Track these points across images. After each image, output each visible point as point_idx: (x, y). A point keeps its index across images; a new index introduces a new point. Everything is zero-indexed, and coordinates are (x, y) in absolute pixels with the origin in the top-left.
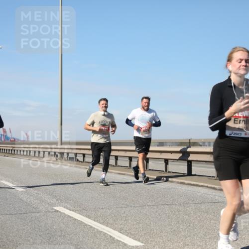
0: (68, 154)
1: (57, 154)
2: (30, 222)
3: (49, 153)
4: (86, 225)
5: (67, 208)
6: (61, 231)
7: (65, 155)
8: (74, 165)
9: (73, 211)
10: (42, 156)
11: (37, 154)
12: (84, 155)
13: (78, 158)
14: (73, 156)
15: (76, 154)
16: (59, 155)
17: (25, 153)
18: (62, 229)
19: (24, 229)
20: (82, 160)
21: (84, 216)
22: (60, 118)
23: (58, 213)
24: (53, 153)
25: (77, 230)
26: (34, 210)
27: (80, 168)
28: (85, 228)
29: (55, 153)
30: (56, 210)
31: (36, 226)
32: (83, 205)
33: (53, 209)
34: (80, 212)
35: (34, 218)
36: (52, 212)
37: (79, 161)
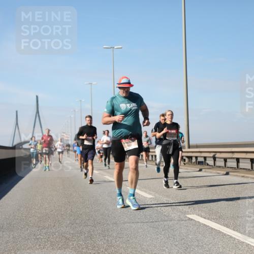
0: (196, 158)
1: (184, 158)
2: (163, 230)
4: (225, 234)
5: (201, 216)
7: (194, 160)
9: (208, 219)
13: (207, 162)
15: (205, 158)
16: (187, 160)
21: (221, 225)
23: (192, 221)
26: (166, 218)
27: (211, 173)
28: (224, 238)
30: (189, 218)
31: (170, 235)
32: (219, 213)
33: (186, 217)
34: (216, 220)
35: (167, 227)
36: (186, 220)
37: (210, 166)
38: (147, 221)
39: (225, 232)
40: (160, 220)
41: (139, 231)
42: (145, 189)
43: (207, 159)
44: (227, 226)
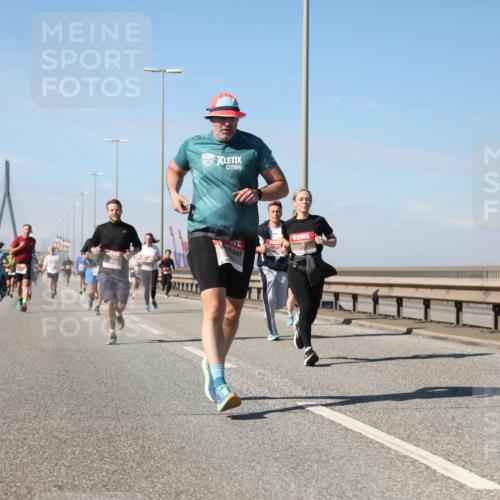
4: (371, 441)
6: (318, 451)
8: (333, 318)
12: (355, 297)
13: (341, 303)
14: (331, 298)
15: (337, 295)
18: (320, 448)
19: (241, 445)
20: (351, 308)
25: (352, 451)
31: (265, 440)
34: (355, 414)
37: (345, 310)
43: (340, 298)
44: (376, 425)
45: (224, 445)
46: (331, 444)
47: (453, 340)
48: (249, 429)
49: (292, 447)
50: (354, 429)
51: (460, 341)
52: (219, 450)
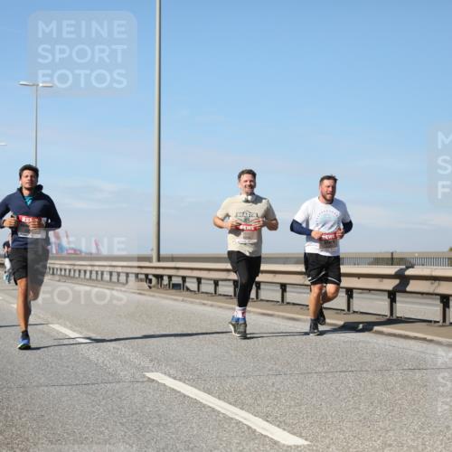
0: (170, 277)
1: (150, 277)
2: (103, 399)
3: (137, 275)
4: (204, 406)
5: (170, 376)
6: (159, 416)
7: (166, 281)
8: (181, 298)
9: (180, 380)
10: (125, 281)
11: (115, 278)
12: (199, 280)
13: (188, 284)
14: (179, 281)
15: (184, 278)
16: (154, 280)
17: (94, 276)
18: (160, 412)
19: (94, 412)
20: (196, 289)
21: (200, 389)
22: (155, 213)
23: (153, 384)
24: (143, 277)
25: (187, 415)
26: (111, 378)
27: (192, 303)
28: (201, 410)
29: (147, 275)
30: (149, 378)
31: (115, 407)
32: (197, 369)
33: (144, 376)
34: (193, 383)
35: (110, 393)
36: (143, 382)
37: (191, 291)
38: (77, 382)
39: (204, 402)
40: (99, 381)
41: (63, 399)
42: (79, 329)
43: (187, 280)
44: (209, 392)
45: (78, 412)
46: (170, 409)
47: (279, 316)
48: (101, 397)
49: (137, 413)
50: (191, 396)
51: (284, 317)
52: (73, 417)
